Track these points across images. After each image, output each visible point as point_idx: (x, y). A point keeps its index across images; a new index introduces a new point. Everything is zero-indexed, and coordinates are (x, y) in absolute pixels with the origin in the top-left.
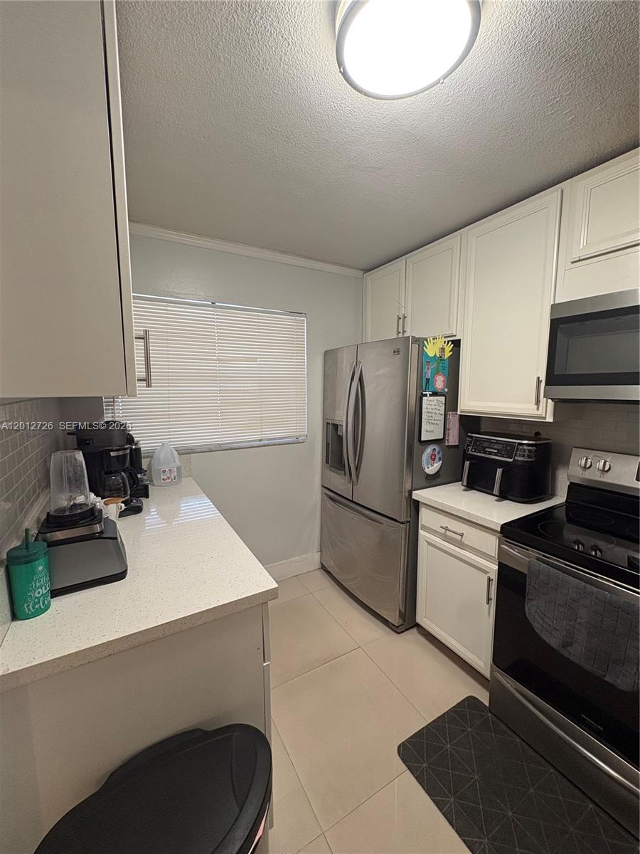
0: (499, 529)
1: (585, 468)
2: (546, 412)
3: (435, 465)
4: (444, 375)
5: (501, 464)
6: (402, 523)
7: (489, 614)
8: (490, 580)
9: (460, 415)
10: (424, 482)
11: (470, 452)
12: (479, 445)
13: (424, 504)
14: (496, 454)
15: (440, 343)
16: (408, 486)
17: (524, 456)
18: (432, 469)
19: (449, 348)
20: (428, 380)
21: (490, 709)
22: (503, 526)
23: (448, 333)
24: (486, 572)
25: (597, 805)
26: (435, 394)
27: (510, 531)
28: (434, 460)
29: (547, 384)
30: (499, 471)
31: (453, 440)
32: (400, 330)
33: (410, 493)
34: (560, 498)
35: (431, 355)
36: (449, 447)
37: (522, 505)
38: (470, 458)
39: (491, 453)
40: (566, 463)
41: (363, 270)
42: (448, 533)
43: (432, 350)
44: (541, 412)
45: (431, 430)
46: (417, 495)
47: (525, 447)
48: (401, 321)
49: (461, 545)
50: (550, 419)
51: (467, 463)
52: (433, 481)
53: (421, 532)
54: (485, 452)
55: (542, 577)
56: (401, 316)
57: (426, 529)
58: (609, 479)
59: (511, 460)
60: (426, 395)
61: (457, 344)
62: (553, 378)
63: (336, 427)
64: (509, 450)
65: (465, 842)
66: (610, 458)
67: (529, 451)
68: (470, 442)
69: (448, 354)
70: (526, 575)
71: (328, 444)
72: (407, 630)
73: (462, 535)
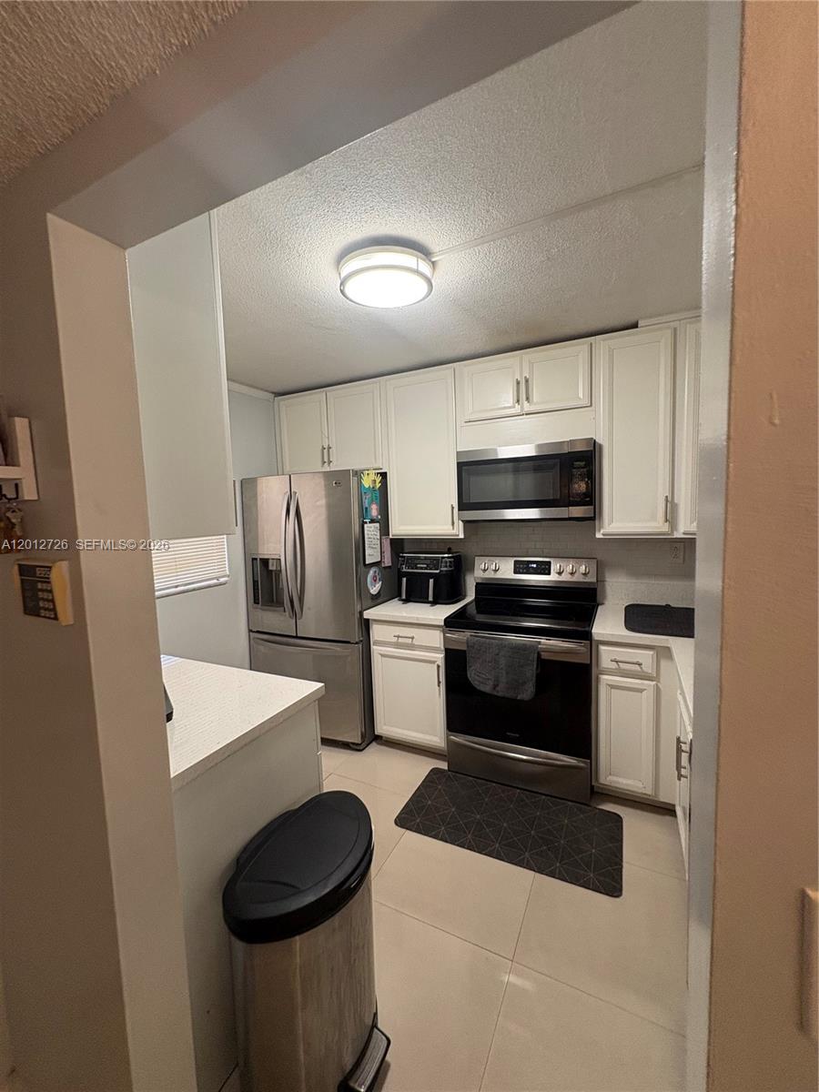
0: (443, 624)
1: (485, 570)
2: (459, 532)
3: (377, 585)
4: (376, 503)
5: (431, 575)
6: (357, 643)
7: (440, 694)
8: (438, 666)
9: (391, 539)
10: (369, 602)
11: (404, 570)
12: (412, 563)
13: (375, 620)
14: (426, 569)
15: (372, 477)
16: (358, 608)
17: (446, 566)
18: (374, 590)
19: (379, 479)
20: (366, 508)
21: (449, 770)
22: (445, 620)
23: (376, 466)
24: (434, 662)
25: (521, 789)
26: (372, 521)
27: (451, 623)
28: (375, 581)
29: (459, 510)
30: (431, 581)
31: (387, 562)
32: (326, 460)
33: (361, 613)
34: (471, 596)
35: (367, 486)
36: (385, 568)
37: (448, 606)
38: (406, 574)
39: (422, 568)
40: (472, 569)
41: (273, 393)
42: (400, 640)
43: (367, 482)
44: (455, 532)
45: (372, 555)
46: (367, 614)
47: (448, 560)
48: (326, 451)
49: (411, 647)
50: (462, 536)
51: (404, 579)
52: (377, 600)
53: (374, 648)
54: (417, 568)
55: (476, 647)
56: (326, 446)
57: (378, 643)
58: (499, 575)
59: (438, 571)
60: (366, 523)
61: (384, 475)
62: (463, 506)
63: (265, 562)
64: (435, 563)
65: (458, 845)
66: (497, 560)
67: (450, 562)
68: (403, 561)
69: (378, 485)
70: (465, 651)
71: (255, 583)
72: (368, 745)
73: (413, 638)
